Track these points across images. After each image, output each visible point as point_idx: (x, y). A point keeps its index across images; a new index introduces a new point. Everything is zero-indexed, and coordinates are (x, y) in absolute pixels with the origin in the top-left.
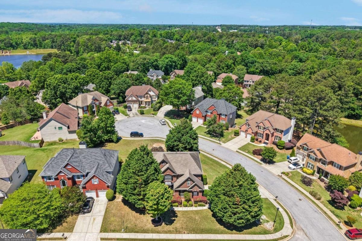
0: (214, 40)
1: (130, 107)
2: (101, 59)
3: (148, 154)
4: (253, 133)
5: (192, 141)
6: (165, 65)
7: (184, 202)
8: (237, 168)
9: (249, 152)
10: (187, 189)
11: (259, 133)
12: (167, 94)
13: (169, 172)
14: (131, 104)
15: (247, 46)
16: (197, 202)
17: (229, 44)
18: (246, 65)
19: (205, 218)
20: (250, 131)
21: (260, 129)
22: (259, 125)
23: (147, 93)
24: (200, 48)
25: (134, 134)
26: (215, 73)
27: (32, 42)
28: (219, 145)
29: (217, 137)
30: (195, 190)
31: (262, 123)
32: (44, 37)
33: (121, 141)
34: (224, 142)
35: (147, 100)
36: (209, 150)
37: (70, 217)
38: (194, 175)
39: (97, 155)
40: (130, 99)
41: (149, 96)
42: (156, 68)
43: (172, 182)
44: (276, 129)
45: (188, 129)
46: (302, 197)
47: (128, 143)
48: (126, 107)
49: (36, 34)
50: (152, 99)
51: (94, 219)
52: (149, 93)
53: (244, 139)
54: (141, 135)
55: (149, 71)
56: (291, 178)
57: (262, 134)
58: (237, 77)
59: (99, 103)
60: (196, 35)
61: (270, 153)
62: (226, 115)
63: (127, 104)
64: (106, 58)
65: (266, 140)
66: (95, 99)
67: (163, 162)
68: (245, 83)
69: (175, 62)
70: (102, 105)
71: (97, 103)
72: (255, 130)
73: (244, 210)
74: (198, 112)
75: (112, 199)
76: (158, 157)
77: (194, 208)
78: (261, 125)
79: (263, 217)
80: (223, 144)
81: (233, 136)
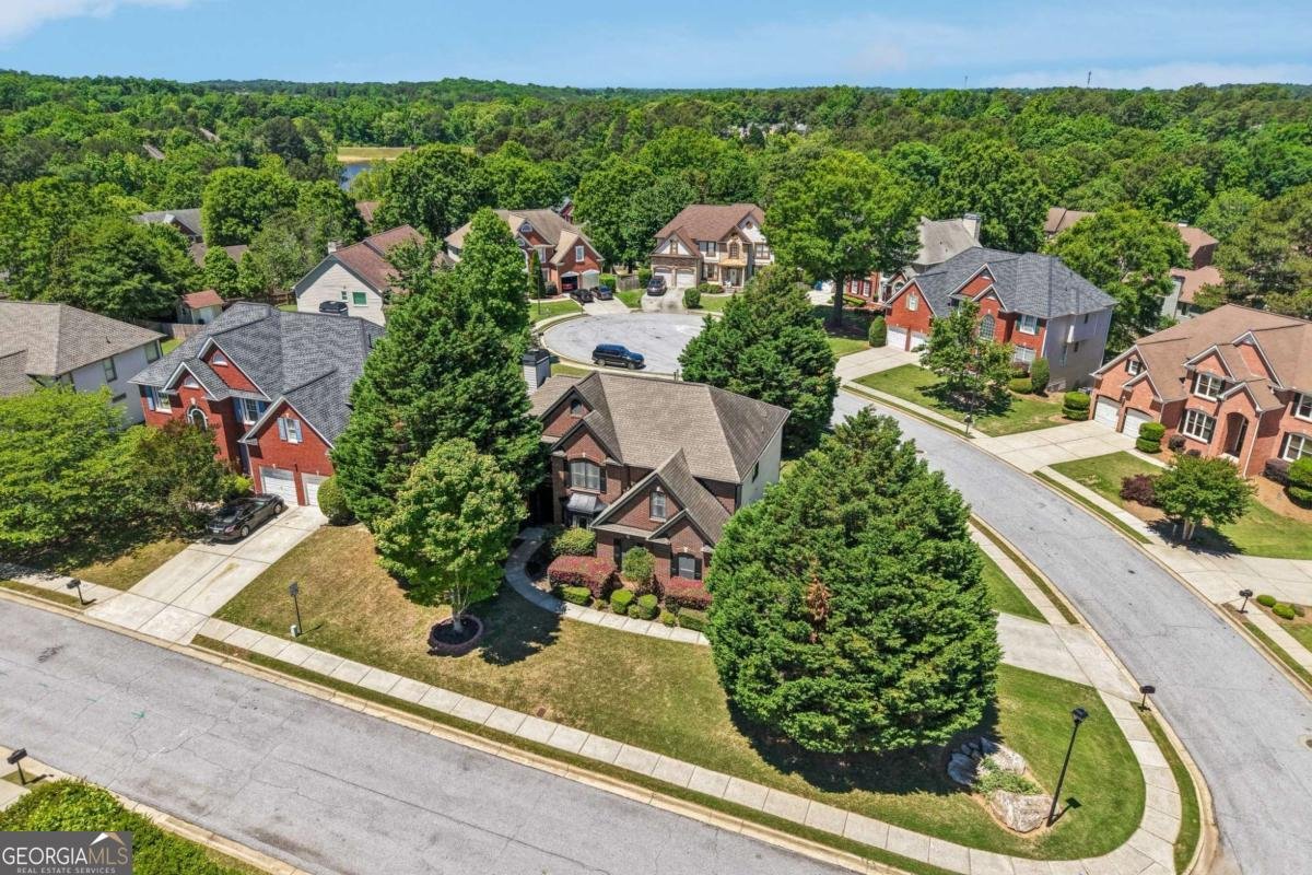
0: (1158, 117)
1: (660, 281)
4: (1155, 406)
9: (1102, 486)
10: (647, 535)
11: (1193, 414)
13: (586, 447)
14: (670, 271)
16: (681, 605)
19: (680, 681)
20: (1143, 397)
21: (1203, 390)
22: (1200, 368)
23: (734, 233)
24: (1070, 132)
25: (609, 354)
28: (961, 438)
29: (966, 408)
30: (686, 550)
31: (1213, 360)
32: (537, 111)
34: (993, 434)
35: (734, 262)
37: (162, 543)
38: (699, 480)
39: (341, 341)
40: (667, 251)
41: (740, 242)
43: (602, 497)
44: (1295, 397)
48: (644, 279)
49: (516, 103)
50: (751, 258)
51: (230, 568)
52: (746, 231)
54: (633, 362)
57: (1209, 420)
58: (1214, 241)
59: (547, 250)
60: (1079, 100)
61: (1201, 484)
62: (1041, 323)
63: (655, 270)
65: (1229, 451)
66: (530, 233)
67: (574, 398)
70: (557, 259)
71: (539, 247)
72: (1174, 392)
73: (845, 664)
74: (912, 303)
77: (657, 630)
78: (1211, 368)
79: (1007, 759)
80: (981, 440)
81: (1058, 417)
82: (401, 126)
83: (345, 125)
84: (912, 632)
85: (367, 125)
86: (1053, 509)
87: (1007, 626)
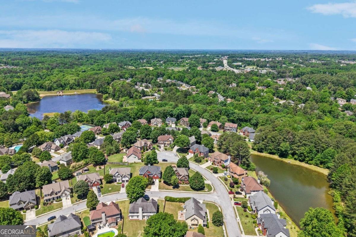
2: (137, 110)
3: (172, 168)
5: (186, 164)
6: (177, 114)
7: (182, 183)
8: (197, 172)
9: (209, 169)
10: (183, 179)
12: (177, 142)
13: (178, 174)
14: (161, 145)
15: (236, 93)
16: (186, 183)
17: (225, 90)
18: (228, 116)
19: (188, 187)
20: (212, 160)
25: (164, 160)
26: (208, 120)
27: (77, 83)
28: (198, 166)
29: (198, 162)
30: (186, 180)
32: (85, 79)
33: (159, 163)
34: (201, 165)
35: (168, 143)
36: (194, 168)
37: (150, 185)
38: (185, 175)
40: (160, 142)
41: (169, 141)
42: (172, 116)
43: (179, 177)
44: (221, 160)
45: (185, 160)
46: (221, 184)
47: (162, 164)
48: (158, 146)
51: (156, 187)
52: (169, 139)
53: (209, 163)
54: (167, 161)
55: (167, 118)
56: (221, 179)
57: (216, 162)
58: (221, 124)
61: (215, 169)
62: (203, 153)
64: (140, 109)
65: (218, 164)
66: (145, 143)
67: (176, 171)
68: (225, 128)
69: (183, 112)
70: (148, 146)
71: (146, 145)
72: (214, 160)
73: (198, 184)
74: (191, 151)
75: (160, 182)
76: (175, 169)
77: (185, 185)
78: (216, 158)
79: (206, 188)
80: (200, 166)
81: (205, 162)
82: (51, 85)
83: (36, 85)
84: (201, 182)
85: (42, 85)
86: (206, 172)
87: (205, 181)
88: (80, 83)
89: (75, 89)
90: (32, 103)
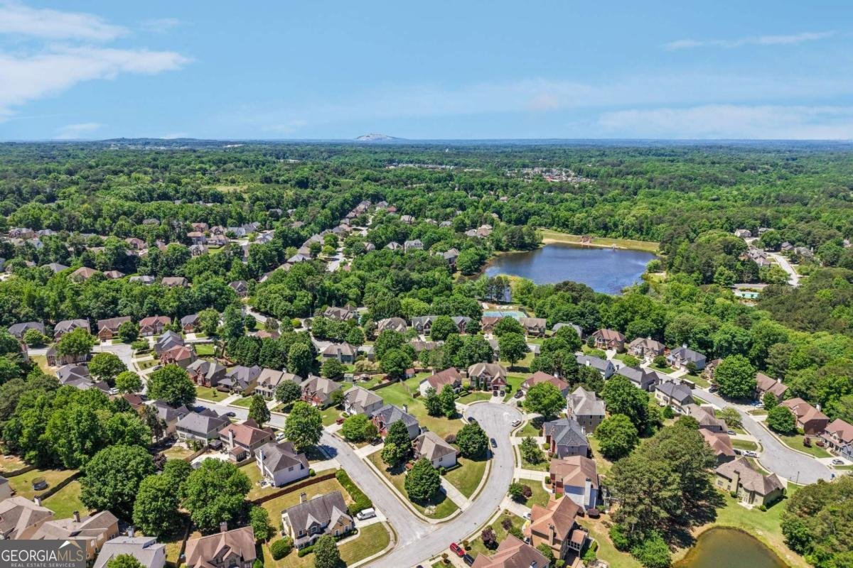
82: (583, 222)
83: (556, 220)
85: (567, 220)
88: (644, 226)
89: (631, 237)
90: (515, 251)
